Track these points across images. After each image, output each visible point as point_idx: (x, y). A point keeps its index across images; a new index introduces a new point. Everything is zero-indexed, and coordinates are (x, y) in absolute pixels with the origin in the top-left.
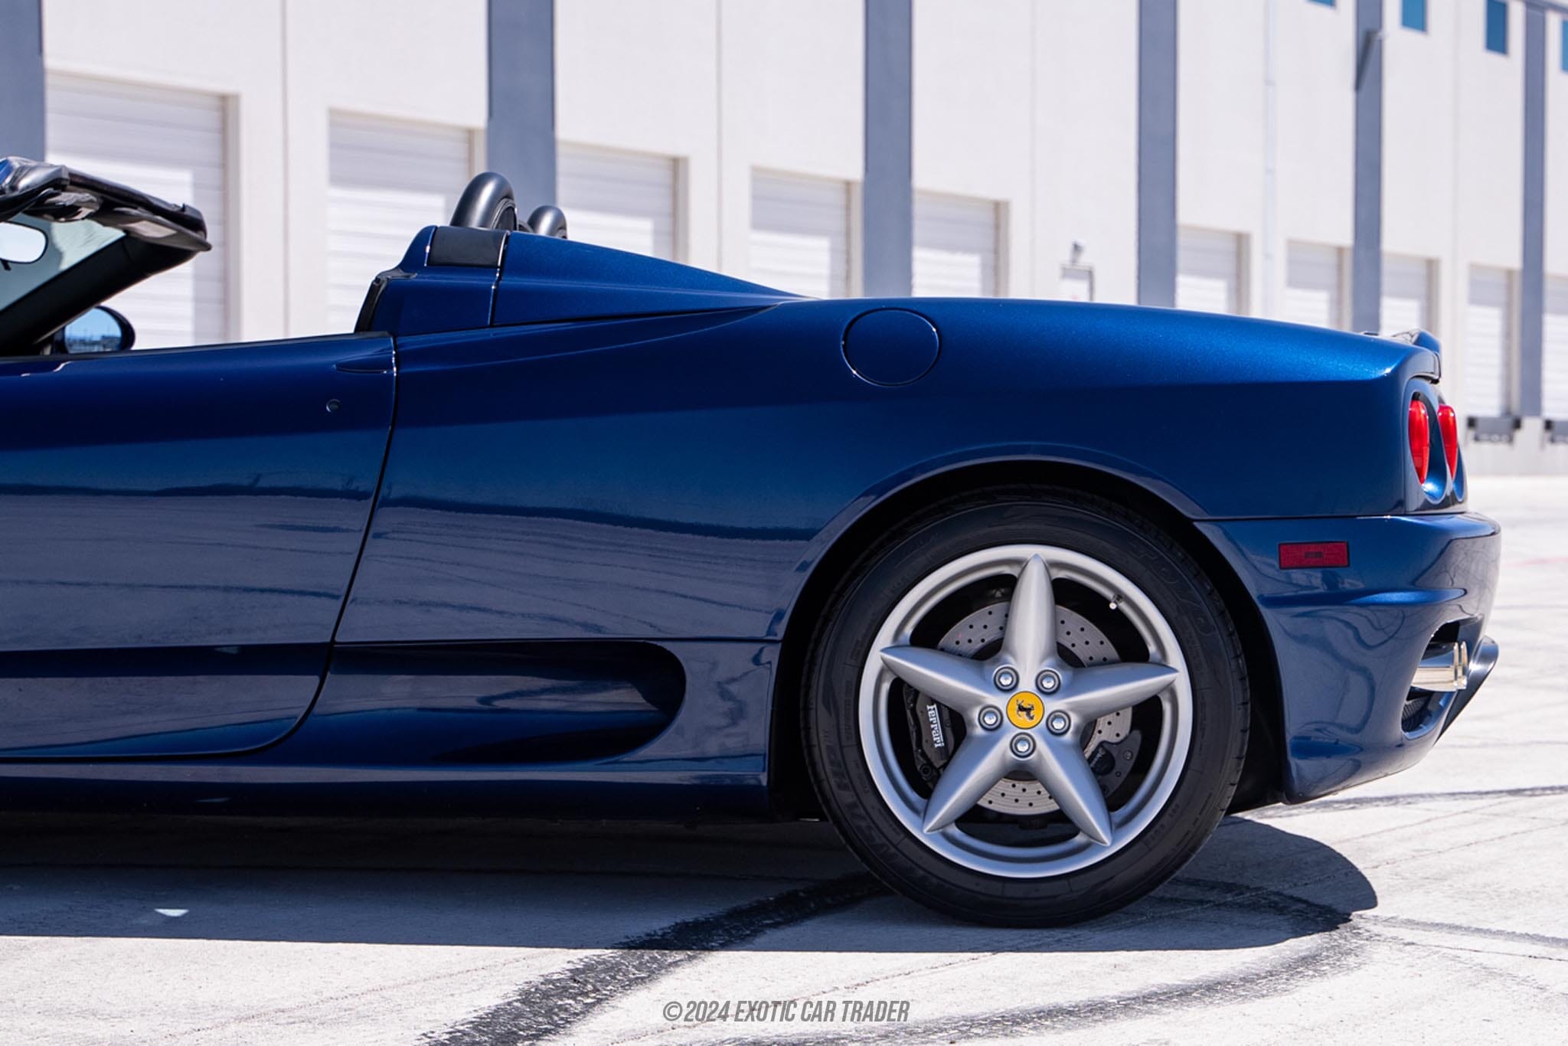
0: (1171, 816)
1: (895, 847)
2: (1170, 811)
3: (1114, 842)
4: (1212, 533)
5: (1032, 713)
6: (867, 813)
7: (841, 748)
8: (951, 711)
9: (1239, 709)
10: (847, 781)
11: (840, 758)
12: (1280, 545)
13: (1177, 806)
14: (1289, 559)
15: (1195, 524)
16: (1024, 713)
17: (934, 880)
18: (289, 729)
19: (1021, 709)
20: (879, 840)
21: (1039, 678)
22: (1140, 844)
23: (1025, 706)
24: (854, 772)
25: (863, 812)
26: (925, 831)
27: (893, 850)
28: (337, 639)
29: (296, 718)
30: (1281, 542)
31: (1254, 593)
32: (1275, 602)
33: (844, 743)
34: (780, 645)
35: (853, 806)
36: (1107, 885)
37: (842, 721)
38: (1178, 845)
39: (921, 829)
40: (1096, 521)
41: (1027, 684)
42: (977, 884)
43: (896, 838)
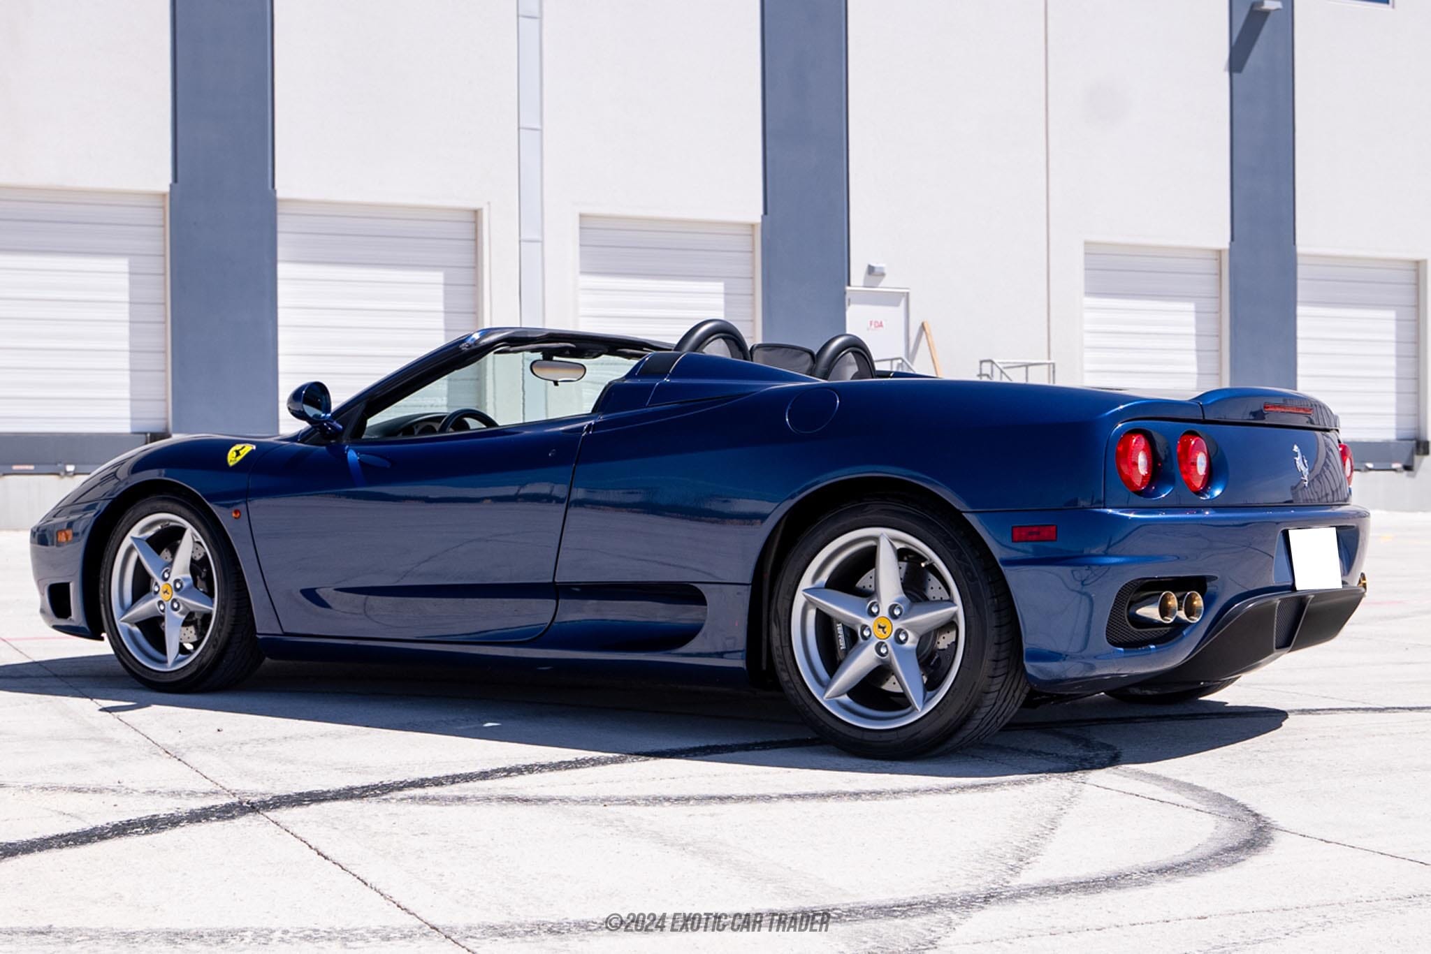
0: (952, 695)
1: (808, 706)
2: (951, 692)
3: (922, 709)
4: (972, 519)
5: (885, 630)
6: (794, 686)
7: (782, 647)
8: (847, 627)
9: (993, 630)
10: (784, 667)
11: (781, 653)
12: (1013, 527)
13: (956, 689)
14: (1018, 536)
15: (964, 514)
16: (881, 630)
17: (828, 727)
18: (544, 629)
19: (880, 627)
20: (801, 703)
21: (892, 608)
22: (935, 712)
23: (882, 625)
24: (789, 662)
25: (792, 685)
26: (824, 698)
27: (807, 709)
28: (556, 580)
29: (546, 623)
30: (1013, 525)
31: (997, 558)
32: (1010, 563)
33: (784, 645)
34: (750, 586)
35: (787, 682)
36: (918, 735)
37: (783, 632)
38: (957, 713)
39: (822, 697)
40: (914, 513)
41: (884, 612)
42: (849, 732)
43: (809, 701)
